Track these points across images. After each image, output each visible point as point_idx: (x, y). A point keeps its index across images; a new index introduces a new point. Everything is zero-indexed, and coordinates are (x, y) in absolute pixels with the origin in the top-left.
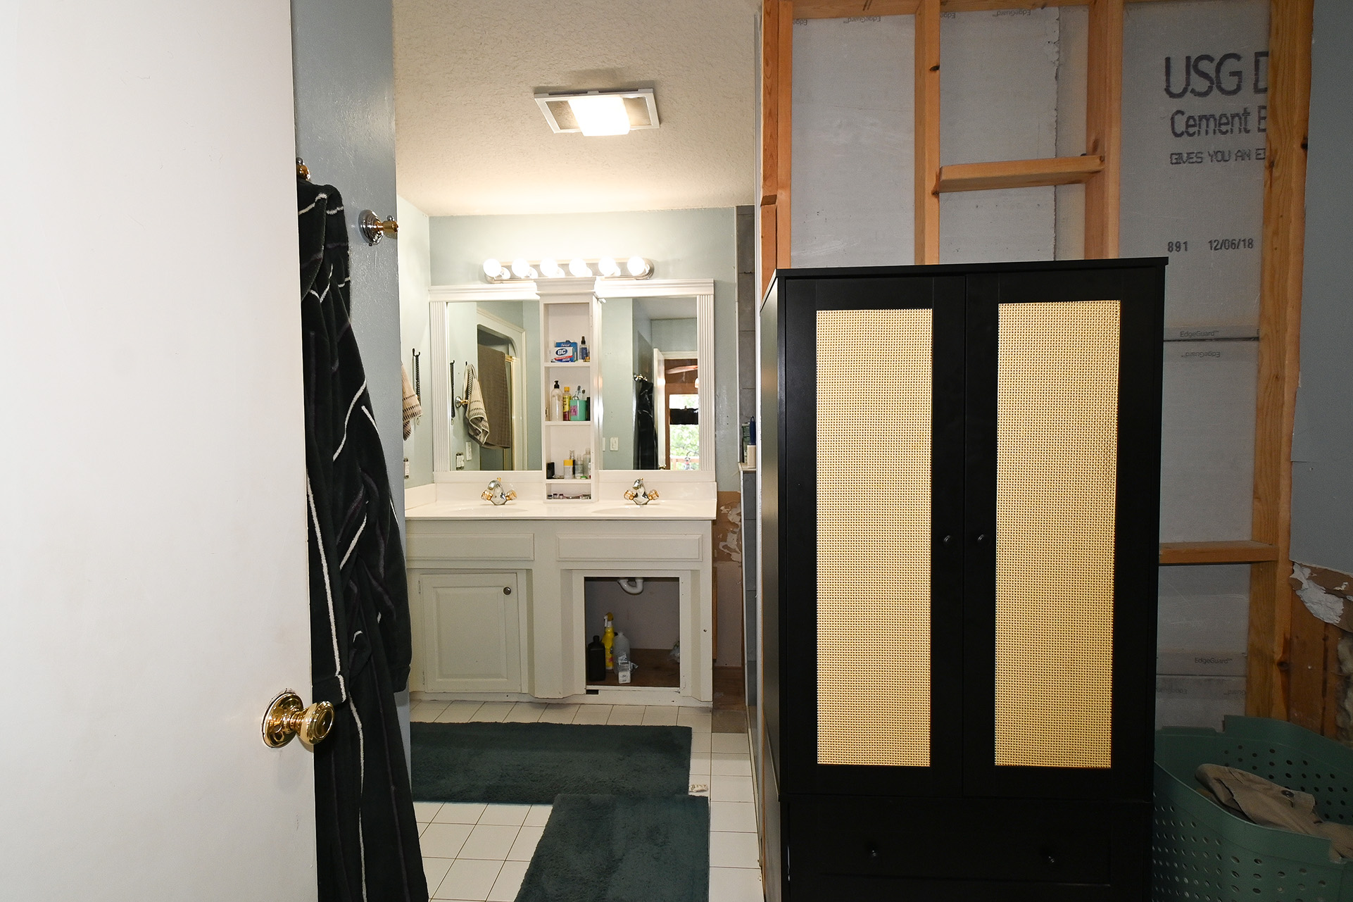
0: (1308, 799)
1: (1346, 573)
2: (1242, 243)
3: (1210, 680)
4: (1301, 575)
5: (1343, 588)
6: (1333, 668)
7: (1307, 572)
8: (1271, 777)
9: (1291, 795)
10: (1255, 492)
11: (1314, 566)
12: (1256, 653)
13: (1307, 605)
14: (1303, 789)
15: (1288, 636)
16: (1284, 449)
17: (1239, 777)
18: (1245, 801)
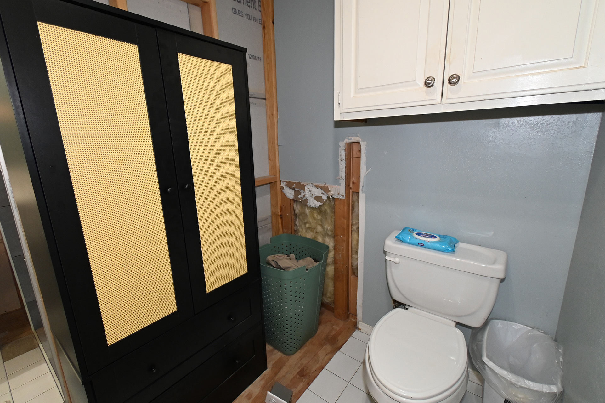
0: (293, 255)
1: (294, 181)
2: (258, 59)
3: (263, 227)
4: (283, 185)
5: (294, 186)
6: (293, 213)
7: (285, 183)
8: (283, 253)
9: (289, 256)
10: (269, 157)
11: (286, 181)
12: (274, 214)
13: (286, 194)
14: (290, 253)
15: (281, 206)
16: (276, 141)
17: (277, 257)
18: (281, 264)
